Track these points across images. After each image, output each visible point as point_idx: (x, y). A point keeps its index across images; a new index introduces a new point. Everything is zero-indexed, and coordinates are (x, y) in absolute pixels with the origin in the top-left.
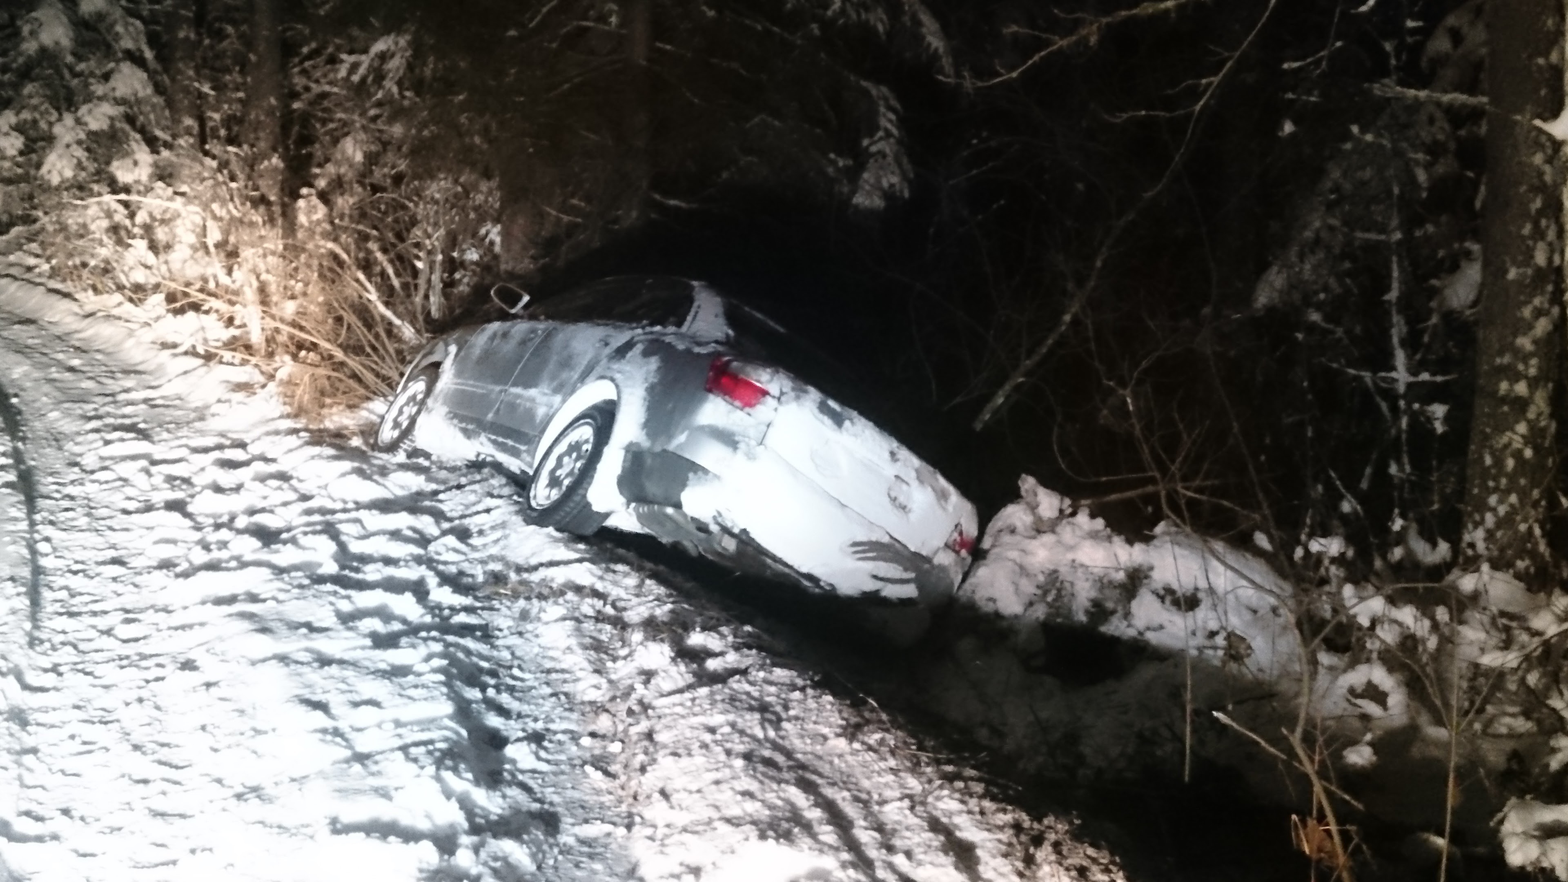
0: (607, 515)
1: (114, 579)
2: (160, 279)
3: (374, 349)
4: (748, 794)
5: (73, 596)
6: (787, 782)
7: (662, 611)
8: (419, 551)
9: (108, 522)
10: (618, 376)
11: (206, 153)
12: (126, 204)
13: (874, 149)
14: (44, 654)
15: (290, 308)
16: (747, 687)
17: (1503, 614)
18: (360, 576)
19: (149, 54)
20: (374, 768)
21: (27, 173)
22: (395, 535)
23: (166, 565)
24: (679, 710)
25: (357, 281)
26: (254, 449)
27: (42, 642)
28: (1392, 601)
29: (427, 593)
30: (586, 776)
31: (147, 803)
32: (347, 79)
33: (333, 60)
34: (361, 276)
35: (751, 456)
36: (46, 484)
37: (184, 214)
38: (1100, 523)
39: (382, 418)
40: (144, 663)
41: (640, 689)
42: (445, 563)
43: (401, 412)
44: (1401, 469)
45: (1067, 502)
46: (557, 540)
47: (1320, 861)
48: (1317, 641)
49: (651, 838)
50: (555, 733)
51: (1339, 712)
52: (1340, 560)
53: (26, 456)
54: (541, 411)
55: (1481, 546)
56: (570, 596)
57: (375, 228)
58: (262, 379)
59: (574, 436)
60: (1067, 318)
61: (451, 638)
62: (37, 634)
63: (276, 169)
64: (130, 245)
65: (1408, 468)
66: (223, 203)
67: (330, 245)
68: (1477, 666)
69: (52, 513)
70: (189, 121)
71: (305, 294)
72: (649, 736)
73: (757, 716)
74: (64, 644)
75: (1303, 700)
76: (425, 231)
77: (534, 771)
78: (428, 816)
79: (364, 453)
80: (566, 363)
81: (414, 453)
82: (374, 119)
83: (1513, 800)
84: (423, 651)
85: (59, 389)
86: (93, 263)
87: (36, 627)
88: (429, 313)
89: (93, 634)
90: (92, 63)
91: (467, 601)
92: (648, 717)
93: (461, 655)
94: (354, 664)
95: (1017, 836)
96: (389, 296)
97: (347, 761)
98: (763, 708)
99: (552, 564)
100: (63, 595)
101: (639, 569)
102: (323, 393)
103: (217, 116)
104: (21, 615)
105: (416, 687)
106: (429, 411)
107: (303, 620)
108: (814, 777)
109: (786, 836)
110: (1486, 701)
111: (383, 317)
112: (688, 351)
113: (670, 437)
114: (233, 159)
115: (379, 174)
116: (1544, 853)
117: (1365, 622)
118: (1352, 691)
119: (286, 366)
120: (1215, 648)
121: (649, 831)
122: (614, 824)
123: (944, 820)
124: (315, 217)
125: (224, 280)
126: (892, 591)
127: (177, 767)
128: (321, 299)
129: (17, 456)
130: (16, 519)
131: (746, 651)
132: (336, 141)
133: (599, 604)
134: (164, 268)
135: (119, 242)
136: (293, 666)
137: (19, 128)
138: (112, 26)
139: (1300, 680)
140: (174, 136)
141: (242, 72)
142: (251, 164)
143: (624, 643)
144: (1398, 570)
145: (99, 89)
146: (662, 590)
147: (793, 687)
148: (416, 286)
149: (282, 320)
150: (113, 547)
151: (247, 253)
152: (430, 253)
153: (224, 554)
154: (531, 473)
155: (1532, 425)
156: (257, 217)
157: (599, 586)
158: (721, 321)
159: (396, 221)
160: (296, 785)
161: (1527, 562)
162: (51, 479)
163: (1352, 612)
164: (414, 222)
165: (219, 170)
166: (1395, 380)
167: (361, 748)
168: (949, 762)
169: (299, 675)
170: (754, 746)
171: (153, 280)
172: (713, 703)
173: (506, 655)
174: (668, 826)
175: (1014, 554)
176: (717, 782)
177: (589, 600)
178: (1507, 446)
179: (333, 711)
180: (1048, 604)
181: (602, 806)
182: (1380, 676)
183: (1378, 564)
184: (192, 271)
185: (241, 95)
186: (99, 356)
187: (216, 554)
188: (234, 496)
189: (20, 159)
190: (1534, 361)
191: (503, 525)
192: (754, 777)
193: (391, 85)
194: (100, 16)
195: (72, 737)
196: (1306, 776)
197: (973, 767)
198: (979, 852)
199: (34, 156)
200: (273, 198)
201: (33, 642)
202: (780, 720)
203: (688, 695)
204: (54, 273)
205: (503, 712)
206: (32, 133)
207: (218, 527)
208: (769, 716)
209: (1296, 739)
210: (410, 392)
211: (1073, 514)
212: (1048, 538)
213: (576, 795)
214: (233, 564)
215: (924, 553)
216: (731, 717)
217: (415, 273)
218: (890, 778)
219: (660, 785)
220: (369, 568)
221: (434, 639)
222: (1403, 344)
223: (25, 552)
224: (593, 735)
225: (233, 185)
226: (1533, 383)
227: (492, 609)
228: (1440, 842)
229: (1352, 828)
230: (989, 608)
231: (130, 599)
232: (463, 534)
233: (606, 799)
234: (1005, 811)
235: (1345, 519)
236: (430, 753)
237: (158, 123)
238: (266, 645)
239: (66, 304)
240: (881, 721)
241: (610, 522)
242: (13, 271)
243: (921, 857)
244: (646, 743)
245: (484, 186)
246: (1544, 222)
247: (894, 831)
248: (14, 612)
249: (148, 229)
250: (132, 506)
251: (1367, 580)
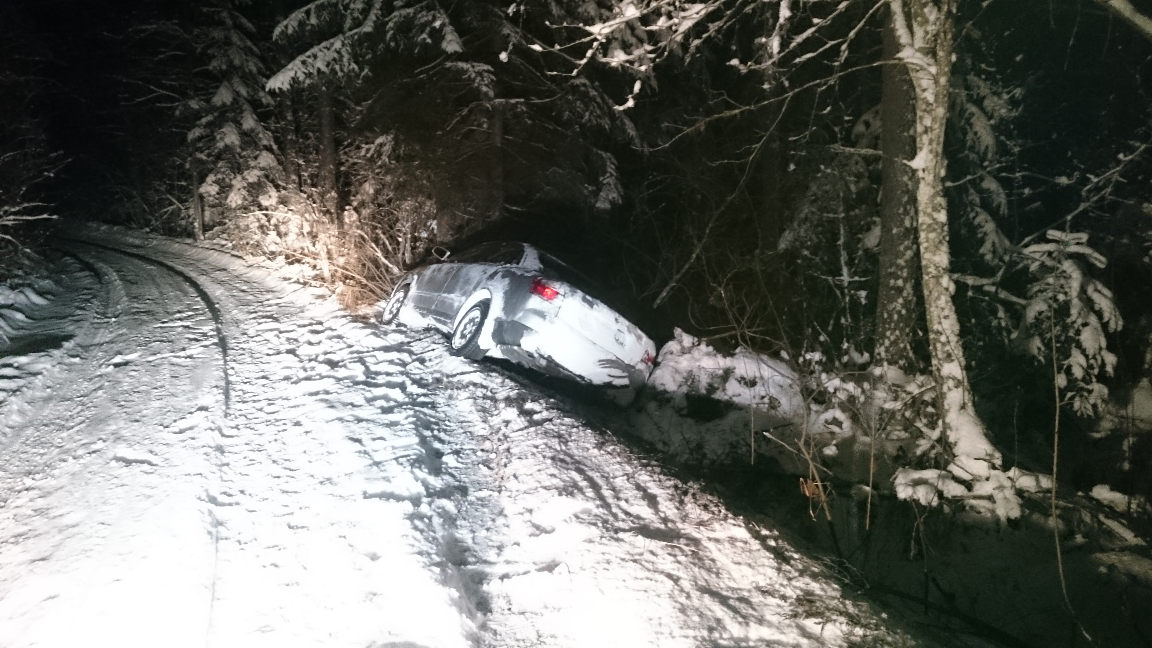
0: (487, 351)
1: (263, 385)
2: (282, 249)
3: (380, 278)
4: (553, 475)
5: (244, 394)
6: (571, 469)
7: (513, 394)
8: (402, 369)
9: (260, 360)
10: (491, 287)
11: (302, 191)
12: (266, 215)
13: (605, 182)
14: (232, 420)
15: (341, 261)
16: (552, 427)
17: (894, 385)
18: (375, 381)
19: (275, 147)
20: (383, 468)
21: (221, 203)
22: (391, 362)
23: (287, 378)
24: (522, 438)
25: (372, 248)
26: (326, 325)
27: (230, 415)
28: (843, 380)
29: (406, 388)
30: (480, 469)
31: (279, 487)
32: (365, 156)
33: (359, 148)
34: (373, 245)
35: (552, 322)
36: (232, 344)
37: (292, 219)
38: (711, 349)
39: (384, 309)
40: (277, 423)
41: (504, 429)
42: (414, 374)
43: (393, 307)
44: (847, 321)
45: (696, 339)
46: (465, 363)
47: (813, 498)
48: (810, 399)
49: (510, 497)
50: (465, 450)
51: (820, 431)
52: (819, 363)
53: (223, 331)
54: (456, 304)
55: (883, 355)
56: (471, 387)
57: (379, 223)
58: (330, 293)
59: (471, 315)
60: (694, 256)
61: (417, 408)
62: (228, 411)
63: (333, 198)
64: (268, 234)
65: (849, 320)
66: (310, 214)
67: (359, 231)
68: (882, 409)
69: (235, 356)
70: (294, 177)
71: (348, 254)
72: (508, 450)
73: (557, 440)
74: (240, 415)
75: (804, 426)
76: (402, 224)
77: (456, 468)
78: (408, 490)
79: (376, 325)
80: (467, 282)
81: (399, 325)
82: (378, 174)
83: (900, 469)
84: (404, 414)
85: (237, 300)
86: (252, 242)
87: (228, 408)
88: (405, 261)
89: (254, 410)
90: (249, 151)
91: (424, 391)
92: (508, 442)
93: (422, 416)
94: (373, 421)
95: (676, 490)
96: (387, 254)
97: (370, 465)
98: (560, 436)
99: (463, 373)
100: (240, 393)
101: (503, 375)
102: (357, 299)
103: (306, 174)
104: (221, 403)
105: (401, 431)
106: (406, 305)
107: (349, 402)
108: (583, 467)
109: (572, 494)
110: (887, 424)
111: (384, 264)
112: (522, 275)
113: (515, 314)
114: (314, 193)
115: (381, 199)
116: (914, 492)
117: (831, 390)
118: (826, 422)
119: (340, 287)
120: (764, 404)
121: (509, 494)
122: (493, 491)
123: (643, 485)
124: (352, 219)
125: (312, 248)
126: (617, 382)
127: (293, 470)
128: (356, 256)
129: (218, 330)
130: (218, 360)
131: (551, 411)
132: (361, 184)
133: (484, 391)
134: (284, 244)
135: (263, 233)
136: (345, 423)
137: (216, 182)
138: (258, 134)
139: (803, 417)
140: (287, 184)
141: (317, 154)
142: (322, 195)
143: (496, 408)
144: (845, 366)
145: (252, 163)
146: (513, 384)
147: (573, 427)
148: (399, 249)
149: (338, 266)
150: (263, 371)
151: (321, 236)
152: (405, 234)
153: (313, 373)
154: (452, 332)
155: (905, 299)
156: (325, 220)
157: (485, 383)
158: (537, 261)
159: (389, 220)
160: (347, 477)
161: (904, 361)
162: (234, 341)
163: (826, 385)
164: (397, 220)
165: (308, 198)
166: (843, 280)
167: (377, 459)
168: (644, 458)
169: (348, 427)
170: (556, 453)
171: (279, 250)
172: (537, 435)
173: (442, 415)
174: (517, 491)
175: (672, 364)
176: (539, 470)
177: (480, 389)
178: (894, 309)
179: (364, 443)
180: (689, 386)
181: (487, 483)
182: (839, 414)
183: (837, 364)
184: (297, 245)
185: (317, 164)
186: (255, 285)
187: (310, 373)
188: (317, 347)
189: (217, 196)
190: (905, 270)
191: (440, 356)
192: (556, 468)
193: (385, 158)
194: (252, 130)
195: (245, 458)
196: (806, 460)
197: (656, 460)
198: (659, 499)
199: (224, 195)
200: (333, 211)
201: (226, 415)
202: (567, 441)
203: (525, 431)
204: (234, 247)
205: (442, 441)
206: (222, 184)
207: (310, 360)
208: (562, 440)
209: (801, 444)
210: (397, 297)
211: (699, 345)
212: (687, 356)
213: (475, 478)
214: (318, 377)
215: (632, 364)
216: (545, 441)
217: (398, 243)
218: (618, 466)
219: (513, 472)
220: (379, 377)
221: (410, 409)
222: (846, 264)
223: (222, 374)
224: (482, 450)
225: (314, 205)
226: (905, 280)
227: (436, 394)
228: (868, 489)
229: (828, 484)
230: (661, 388)
231: (271, 395)
232: (422, 361)
233: (489, 479)
234: (670, 480)
235: (821, 344)
236: (408, 460)
237: (280, 179)
238: (333, 414)
239: (240, 261)
240: (613, 441)
241: (488, 354)
242: (216, 247)
243: (633, 502)
244: (506, 453)
245: (429, 203)
246: (908, 207)
247: (620, 491)
248: (217, 402)
249: (276, 226)
250: (271, 352)
251: (832, 371)
